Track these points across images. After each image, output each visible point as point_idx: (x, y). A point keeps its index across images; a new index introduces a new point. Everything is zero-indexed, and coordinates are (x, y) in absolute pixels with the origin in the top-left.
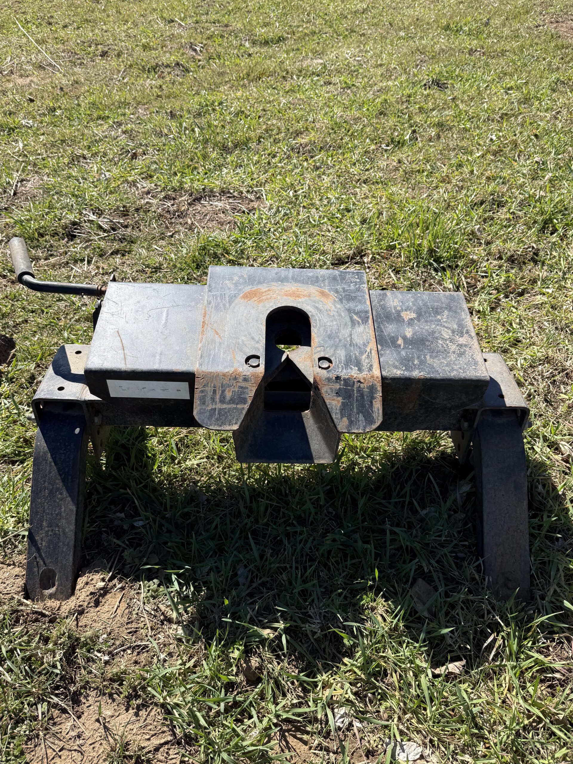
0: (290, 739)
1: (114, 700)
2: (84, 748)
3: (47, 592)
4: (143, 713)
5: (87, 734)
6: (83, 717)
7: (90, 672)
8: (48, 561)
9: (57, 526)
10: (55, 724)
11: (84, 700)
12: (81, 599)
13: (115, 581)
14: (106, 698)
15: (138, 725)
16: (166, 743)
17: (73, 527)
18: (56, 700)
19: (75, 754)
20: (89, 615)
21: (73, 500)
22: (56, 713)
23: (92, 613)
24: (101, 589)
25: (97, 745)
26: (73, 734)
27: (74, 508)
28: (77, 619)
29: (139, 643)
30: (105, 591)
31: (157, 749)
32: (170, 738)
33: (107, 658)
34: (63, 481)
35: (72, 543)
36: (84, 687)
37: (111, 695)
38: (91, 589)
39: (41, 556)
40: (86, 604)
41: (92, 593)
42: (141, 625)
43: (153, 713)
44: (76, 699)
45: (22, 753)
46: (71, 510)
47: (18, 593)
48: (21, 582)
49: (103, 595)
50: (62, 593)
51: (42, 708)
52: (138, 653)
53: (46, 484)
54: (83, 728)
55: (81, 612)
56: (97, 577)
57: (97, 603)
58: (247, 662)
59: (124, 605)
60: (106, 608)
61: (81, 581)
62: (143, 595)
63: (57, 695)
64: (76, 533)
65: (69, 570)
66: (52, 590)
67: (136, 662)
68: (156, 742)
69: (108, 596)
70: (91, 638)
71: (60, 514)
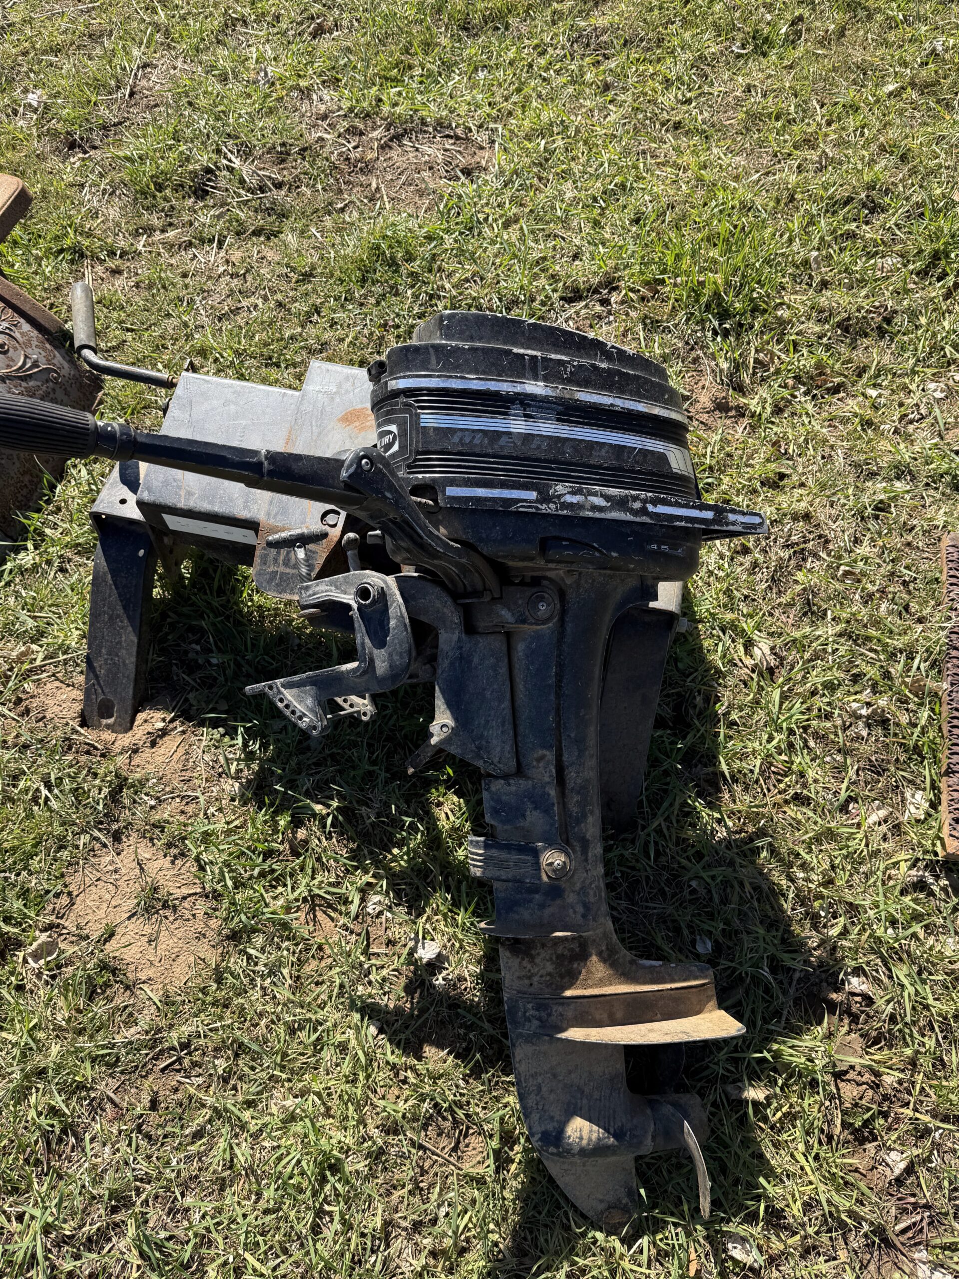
0: (319, 914)
1: (154, 845)
2: (119, 883)
3: (104, 722)
4: (179, 862)
5: (123, 871)
6: (123, 854)
7: (134, 814)
8: (106, 690)
9: (117, 655)
10: (95, 856)
11: (125, 839)
12: (137, 737)
13: (177, 723)
14: (146, 842)
15: (172, 872)
16: (195, 894)
17: (133, 659)
18: (96, 833)
19: (110, 886)
20: (144, 755)
21: (134, 630)
22: (97, 846)
23: (147, 753)
24: (159, 730)
25: (131, 882)
26: (110, 868)
27: (136, 640)
28: (130, 757)
29: (190, 793)
30: (164, 733)
31: (184, 898)
32: (199, 890)
33: (153, 803)
34: (125, 608)
35: (133, 676)
36: (126, 827)
37: (151, 840)
38: (149, 728)
39: (99, 684)
40: (141, 743)
41: (149, 733)
42: (196, 775)
43: (188, 864)
44: (117, 837)
45: (63, 875)
46: (132, 641)
47: (73, 719)
48: (78, 707)
49: (161, 737)
50: (120, 725)
51: (84, 839)
52: (187, 803)
53: (106, 608)
54: (120, 865)
55: (135, 751)
56: (160, 715)
57: (153, 744)
58: (294, 833)
59: (181, 751)
60: (162, 751)
61: (141, 717)
62: (204, 743)
63: (100, 830)
64: (137, 666)
65: (129, 703)
66: (111, 721)
67: (183, 812)
68: (185, 891)
69: (166, 738)
70: (140, 781)
71: (119, 643)
